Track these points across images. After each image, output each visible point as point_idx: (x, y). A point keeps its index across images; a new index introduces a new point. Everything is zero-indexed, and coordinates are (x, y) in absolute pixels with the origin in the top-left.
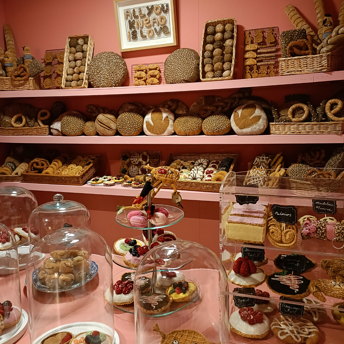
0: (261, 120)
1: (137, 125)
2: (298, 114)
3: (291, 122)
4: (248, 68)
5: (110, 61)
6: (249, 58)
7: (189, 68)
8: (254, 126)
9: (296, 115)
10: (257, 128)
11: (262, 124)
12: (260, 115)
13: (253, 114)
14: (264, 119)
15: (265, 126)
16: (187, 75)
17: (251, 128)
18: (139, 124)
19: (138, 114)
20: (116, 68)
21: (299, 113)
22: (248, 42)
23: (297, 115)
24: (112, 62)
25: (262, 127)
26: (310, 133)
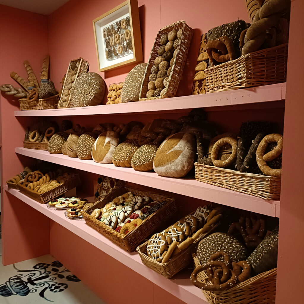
0: (180, 157)
1: (87, 148)
2: (227, 154)
3: (213, 165)
4: (197, 83)
5: (85, 81)
6: (200, 71)
7: (135, 86)
8: (169, 166)
9: (223, 156)
10: (173, 168)
11: (180, 162)
12: (182, 149)
13: (173, 148)
14: (184, 156)
15: (184, 167)
16: (132, 94)
17: (165, 167)
18: (89, 147)
19: (92, 136)
20: (88, 88)
21: (228, 152)
22: (202, 50)
23: (225, 155)
24: (87, 82)
25: (179, 168)
26: (232, 188)
